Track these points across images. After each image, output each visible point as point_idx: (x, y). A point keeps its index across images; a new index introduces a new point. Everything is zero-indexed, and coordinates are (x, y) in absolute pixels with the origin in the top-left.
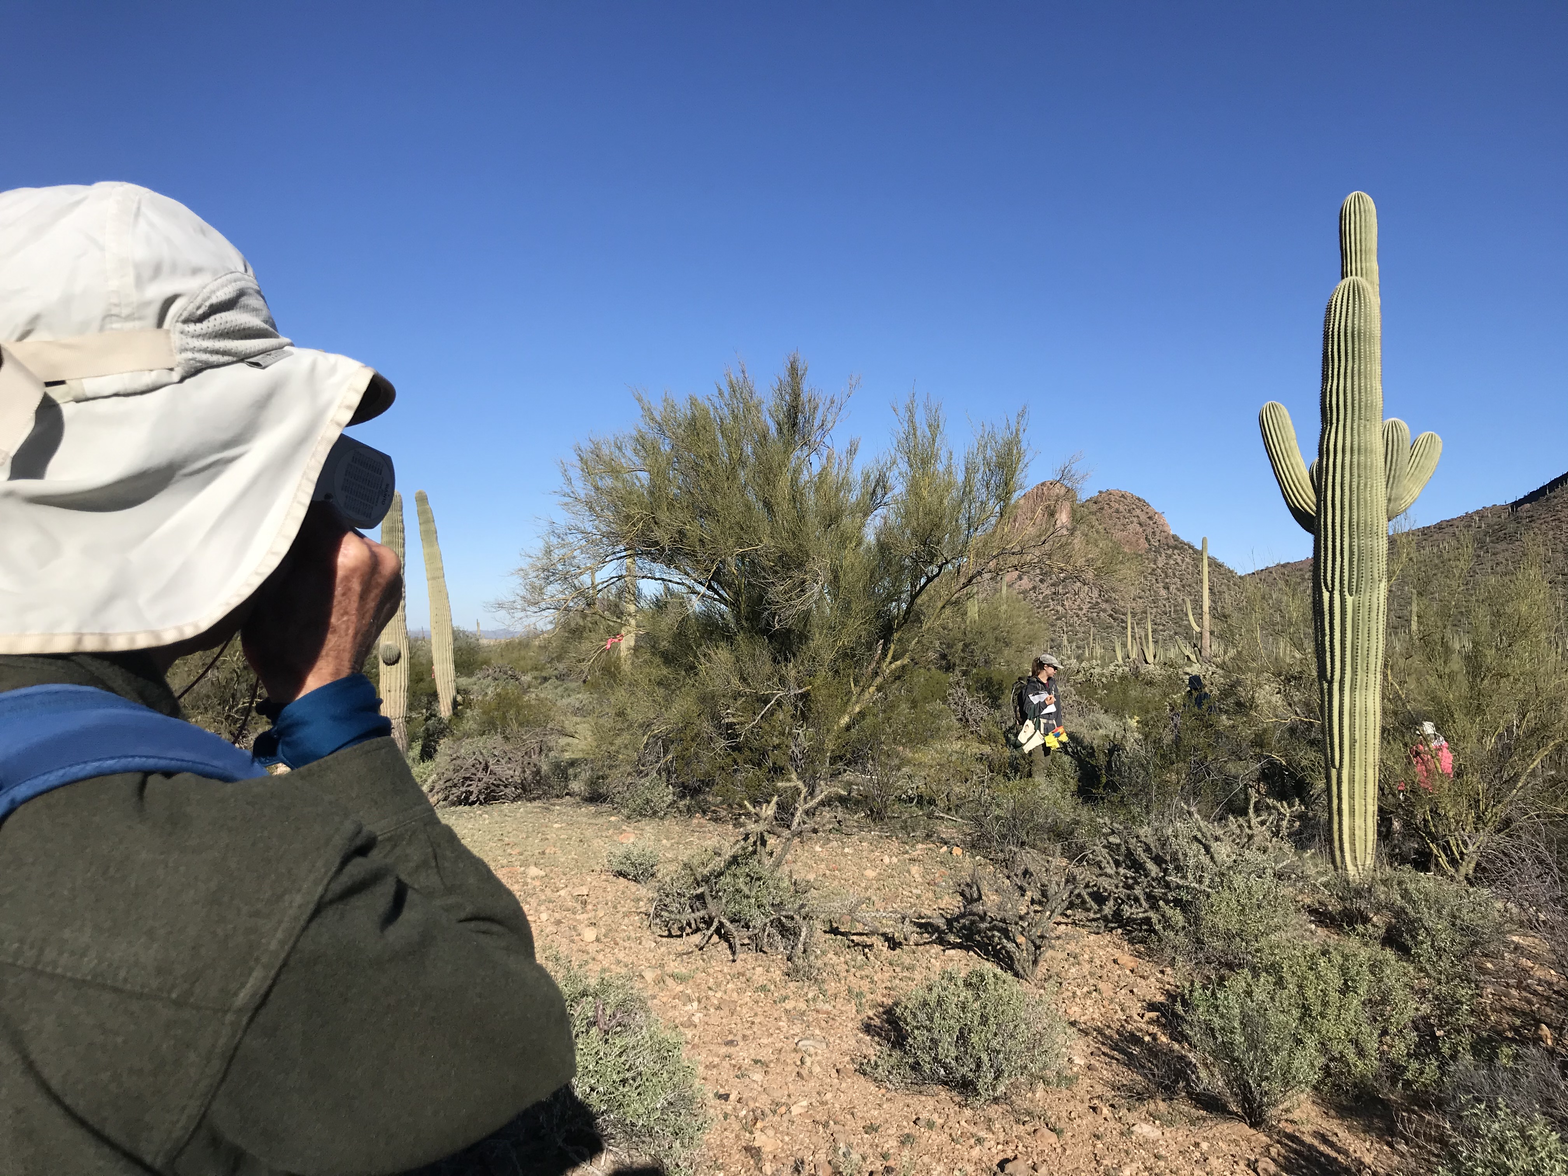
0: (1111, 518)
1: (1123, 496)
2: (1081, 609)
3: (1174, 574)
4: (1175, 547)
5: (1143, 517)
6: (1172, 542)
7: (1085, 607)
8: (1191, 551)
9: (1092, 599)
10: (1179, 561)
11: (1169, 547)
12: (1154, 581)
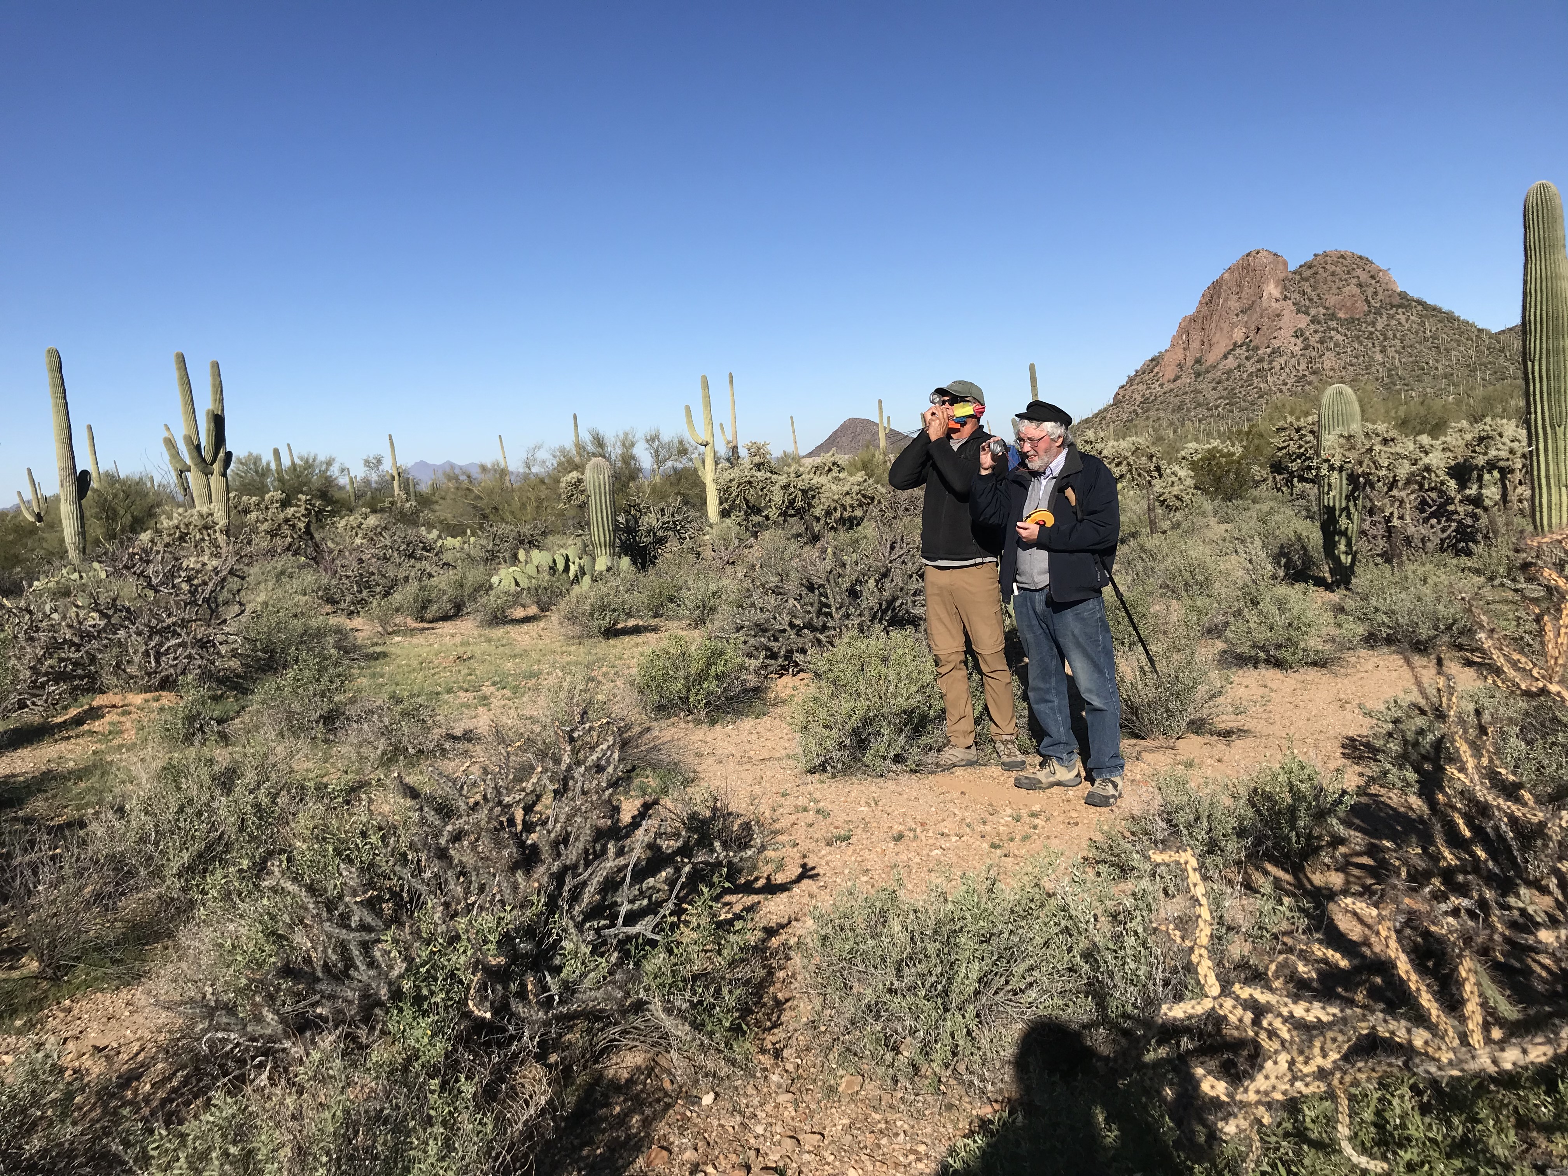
0: (1325, 282)
1: (1342, 257)
2: (1286, 384)
3: (1394, 336)
4: (1400, 306)
5: (1364, 277)
6: (1396, 300)
7: (1290, 382)
8: (1420, 308)
9: (1298, 371)
10: (1403, 321)
11: (1392, 306)
12: (1370, 345)
